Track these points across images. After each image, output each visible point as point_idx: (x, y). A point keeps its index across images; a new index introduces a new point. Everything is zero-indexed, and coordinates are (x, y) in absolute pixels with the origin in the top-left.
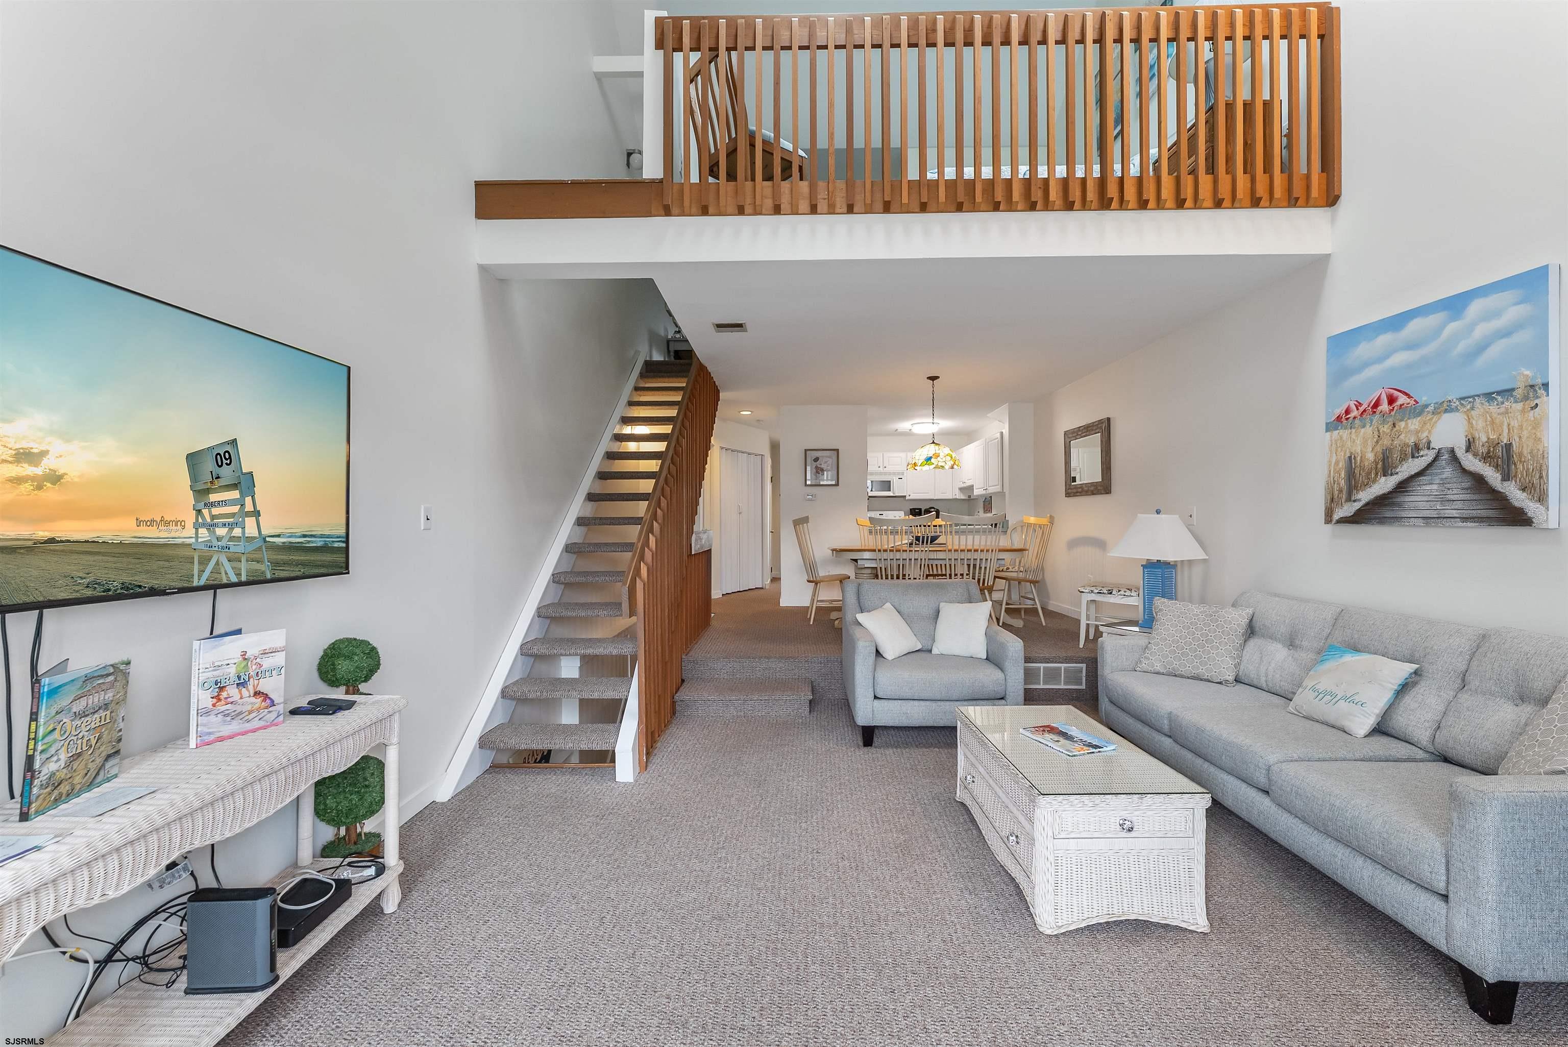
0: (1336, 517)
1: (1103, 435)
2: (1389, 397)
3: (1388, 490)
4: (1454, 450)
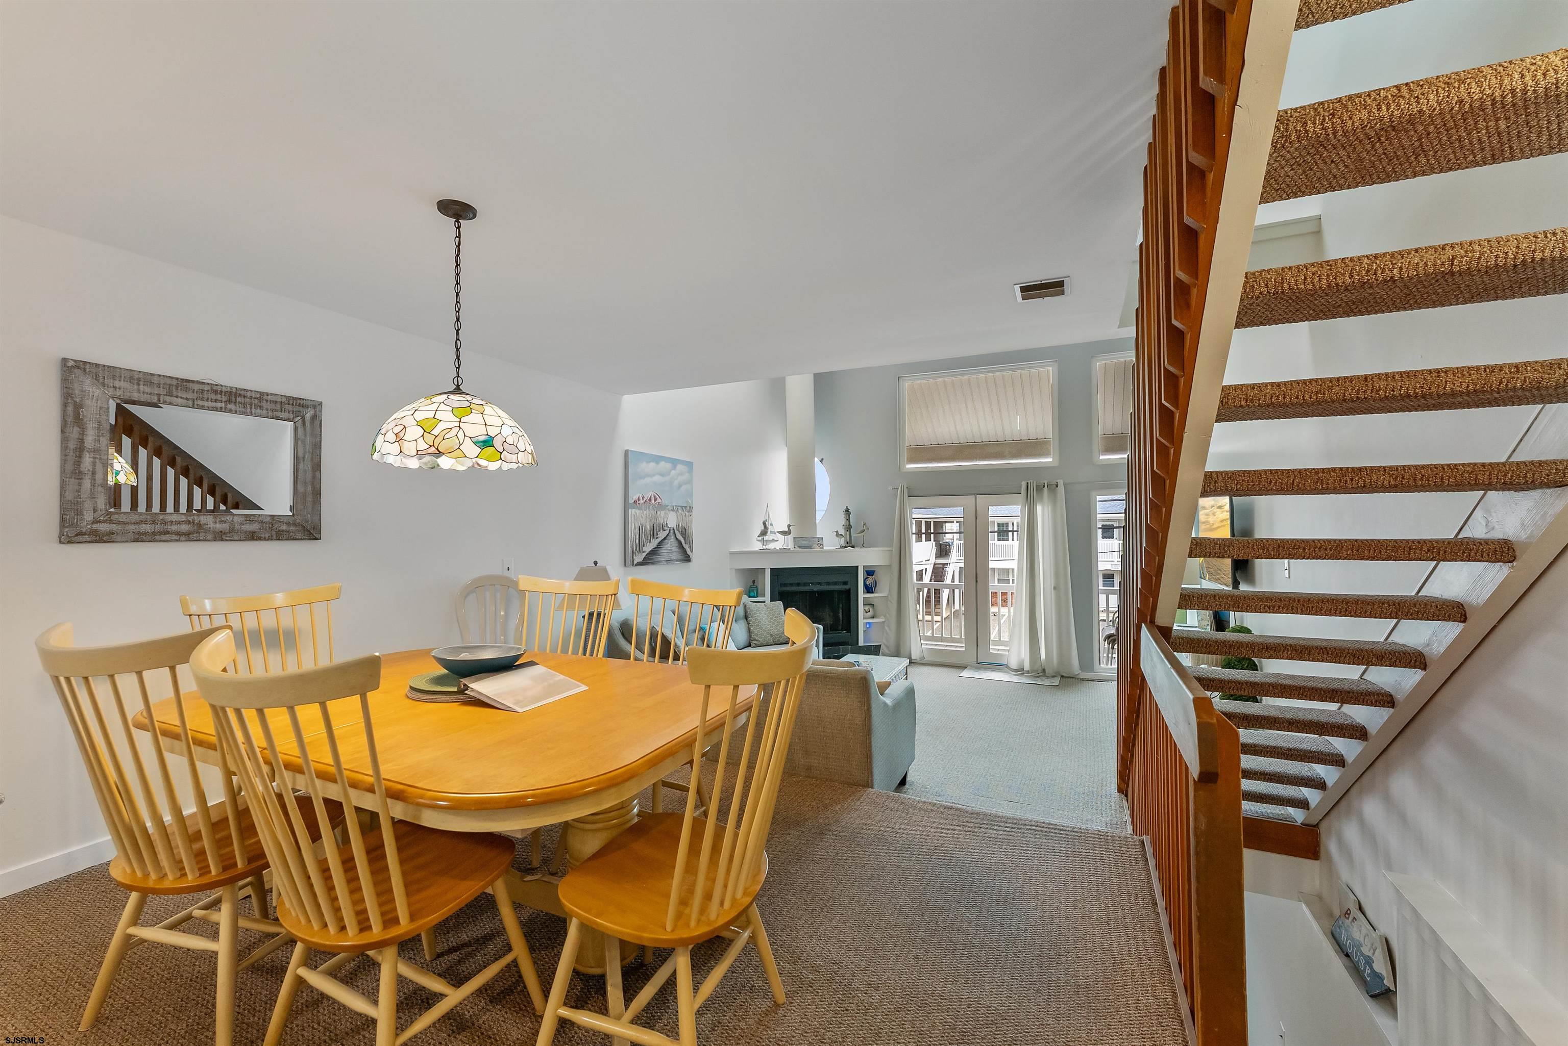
0: (635, 562)
1: (305, 429)
2: (655, 497)
3: (655, 546)
4: (674, 529)
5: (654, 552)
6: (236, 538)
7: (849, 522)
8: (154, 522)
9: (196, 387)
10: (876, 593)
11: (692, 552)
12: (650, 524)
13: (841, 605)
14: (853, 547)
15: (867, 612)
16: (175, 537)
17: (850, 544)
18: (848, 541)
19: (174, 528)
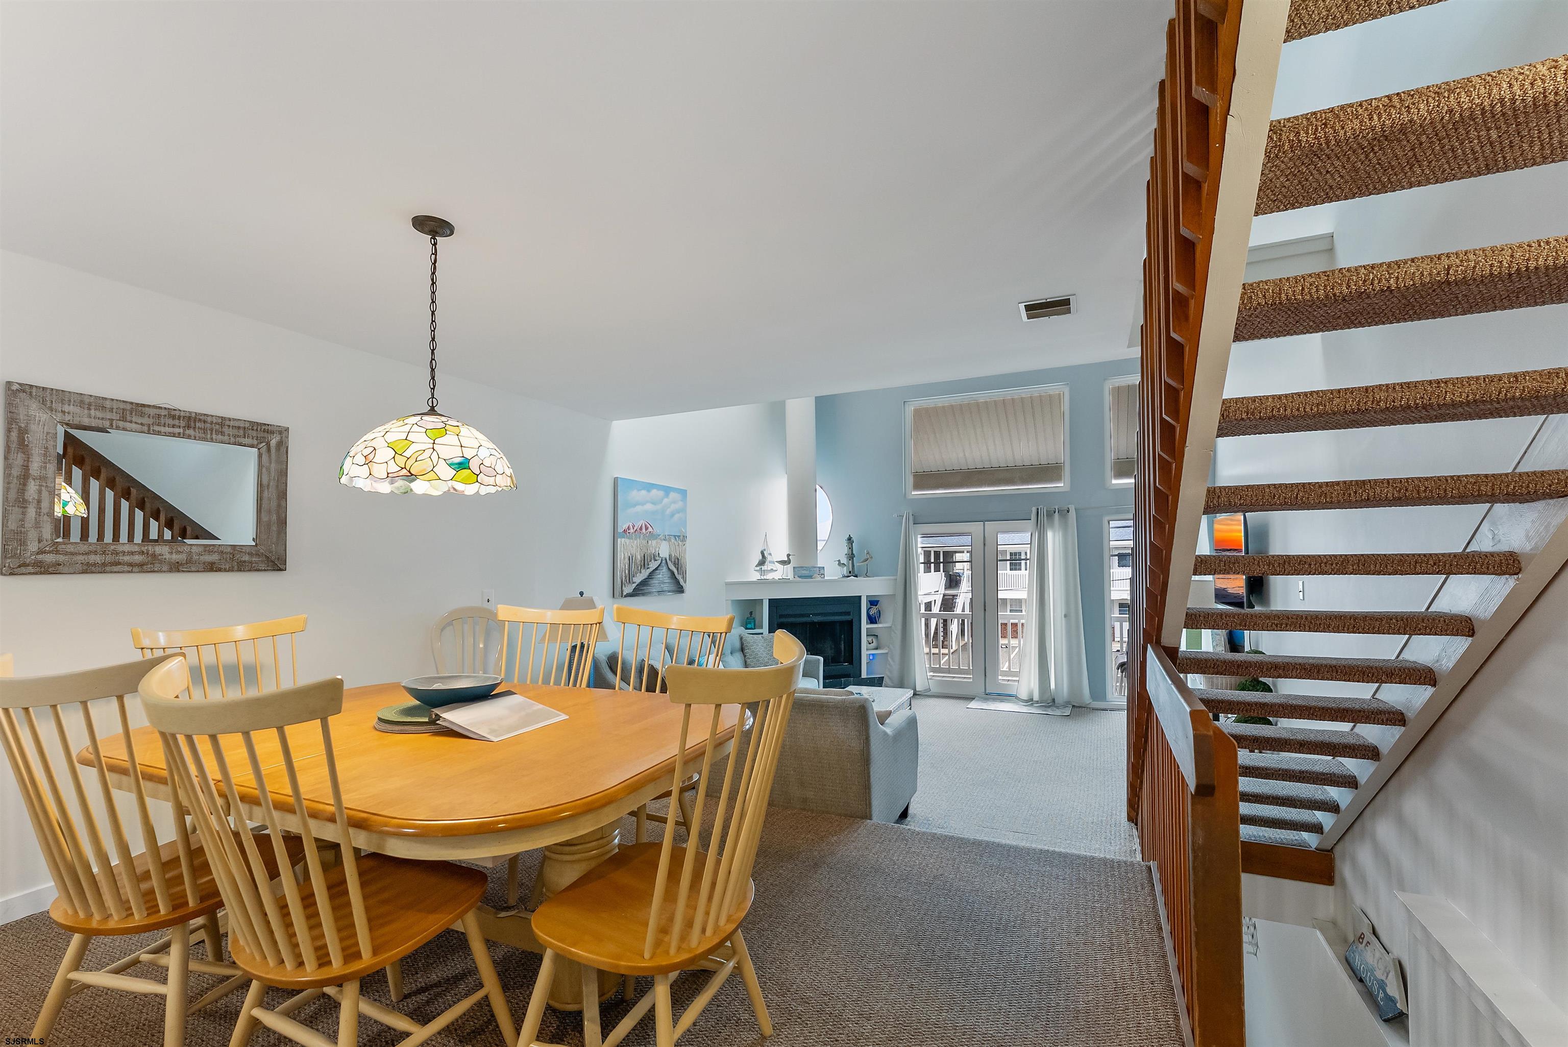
0: (625, 594)
1: (270, 456)
2: (646, 526)
3: (646, 576)
4: (666, 559)
5: (644, 583)
6: (193, 569)
7: (852, 550)
8: (104, 553)
9: (152, 412)
10: (880, 623)
11: (685, 582)
12: (640, 554)
13: (843, 636)
14: (856, 576)
15: (870, 643)
16: (126, 568)
17: (853, 573)
18: (851, 570)
19: (127, 558)
